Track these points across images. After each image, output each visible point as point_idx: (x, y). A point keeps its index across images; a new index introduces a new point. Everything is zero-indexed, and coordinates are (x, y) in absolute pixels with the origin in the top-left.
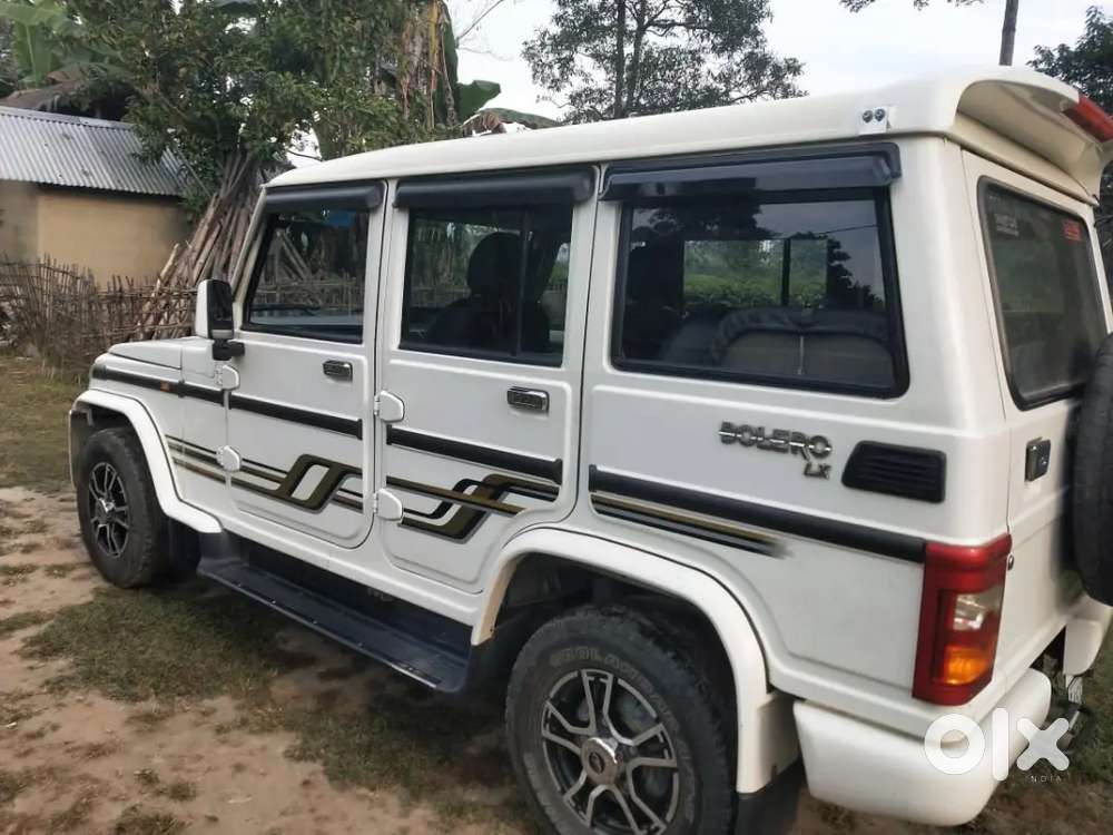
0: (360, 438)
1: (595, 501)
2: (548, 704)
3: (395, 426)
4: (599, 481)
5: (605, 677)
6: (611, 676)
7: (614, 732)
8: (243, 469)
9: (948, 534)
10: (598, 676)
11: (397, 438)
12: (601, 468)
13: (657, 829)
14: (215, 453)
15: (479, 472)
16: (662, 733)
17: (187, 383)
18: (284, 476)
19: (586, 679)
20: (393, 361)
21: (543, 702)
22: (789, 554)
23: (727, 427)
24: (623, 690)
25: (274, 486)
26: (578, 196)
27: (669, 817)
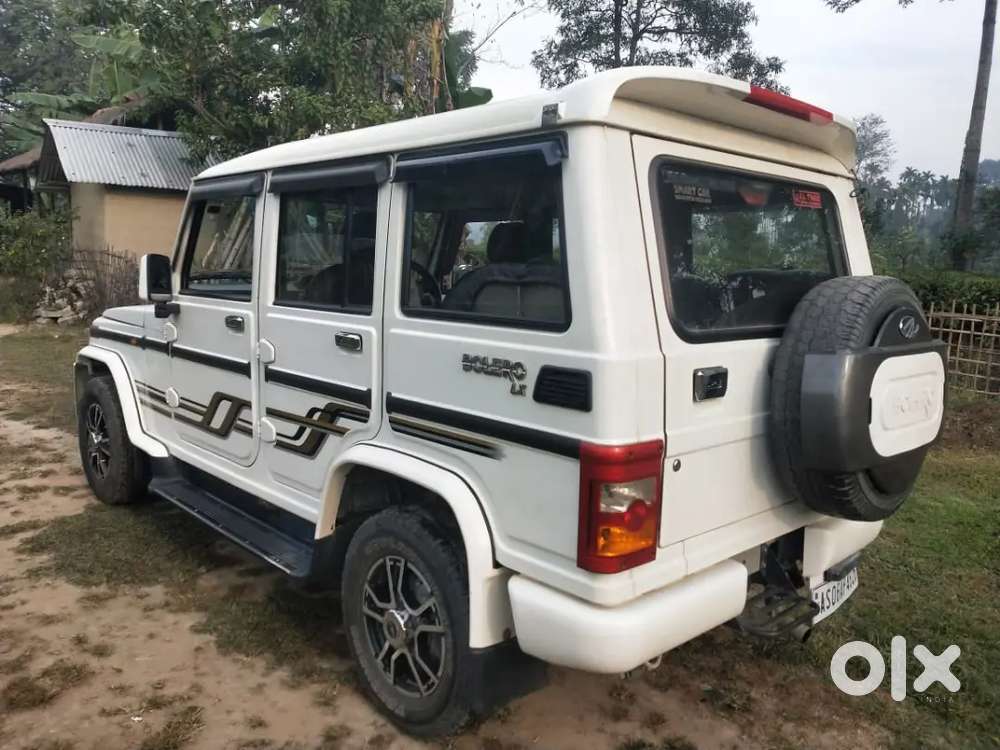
0: (250, 377)
1: (392, 421)
2: (367, 586)
3: (270, 367)
4: (393, 405)
5: (399, 561)
6: (403, 561)
7: (406, 605)
8: (181, 406)
9: (595, 435)
10: (396, 561)
11: (273, 376)
12: (393, 395)
13: (433, 684)
14: (163, 393)
15: (321, 401)
16: (434, 605)
17: (148, 338)
18: (204, 410)
19: (389, 564)
20: (270, 315)
21: (363, 585)
22: (504, 456)
23: (466, 358)
24: (411, 571)
25: (199, 418)
26: (379, 179)
27: (440, 674)
